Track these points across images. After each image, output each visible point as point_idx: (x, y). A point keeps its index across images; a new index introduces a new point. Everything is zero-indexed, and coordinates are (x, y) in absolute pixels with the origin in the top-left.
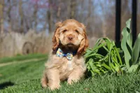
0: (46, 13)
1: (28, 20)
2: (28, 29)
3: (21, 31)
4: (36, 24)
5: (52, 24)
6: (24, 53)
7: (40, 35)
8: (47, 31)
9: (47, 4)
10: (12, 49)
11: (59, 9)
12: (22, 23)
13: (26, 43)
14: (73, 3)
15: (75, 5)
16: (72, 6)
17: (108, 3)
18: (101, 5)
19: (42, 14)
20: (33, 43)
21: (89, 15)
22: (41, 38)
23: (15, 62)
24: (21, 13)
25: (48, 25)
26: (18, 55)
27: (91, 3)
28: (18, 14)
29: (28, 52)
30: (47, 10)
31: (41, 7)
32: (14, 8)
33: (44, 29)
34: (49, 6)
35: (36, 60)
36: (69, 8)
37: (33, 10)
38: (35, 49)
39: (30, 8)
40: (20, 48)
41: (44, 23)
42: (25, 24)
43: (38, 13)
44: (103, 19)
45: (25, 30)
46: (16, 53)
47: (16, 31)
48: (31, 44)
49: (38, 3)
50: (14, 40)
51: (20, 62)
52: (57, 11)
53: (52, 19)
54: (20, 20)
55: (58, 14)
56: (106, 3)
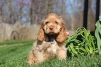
0: (29, 9)
1: (15, 15)
2: (15, 21)
3: (10, 23)
4: (21, 18)
5: (33, 18)
6: (11, 39)
7: (24, 26)
9: (30, 3)
10: (2, 36)
11: (40, 7)
12: (11, 16)
13: (13, 32)
14: (50, 3)
15: (52, 5)
16: (49, 5)
17: (76, 4)
18: (71, 5)
19: (26, 10)
20: (19, 32)
21: (62, 12)
22: (25, 28)
23: (5, 46)
24: (10, 9)
25: (30, 19)
27: (63, 3)
28: (8, 9)
29: (14, 38)
30: (30, 7)
31: (26, 5)
32: (5, 4)
33: (28, 21)
34: (32, 4)
35: (22, 44)
36: (47, 7)
37: (19, 7)
38: (20, 36)
39: (17, 5)
40: (9, 35)
41: (28, 17)
42: (13, 17)
43: (23, 9)
44: (72, 16)
45: (13, 22)
46: (6, 39)
47: (6, 22)
48: (17, 32)
49: (24, 2)
50: (5, 29)
51: (10, 46)
52: (38, 8)
53: (33, 14)
54: (9, 14)
55: (39, 11)
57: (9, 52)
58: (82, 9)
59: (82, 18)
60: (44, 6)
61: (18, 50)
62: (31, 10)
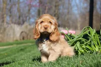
1: (23, 16)
2: (24, 22)
3: (19, 24)
4: (30, 18)
6: (20, 40)
7: (32, 26)
9: (38, 4)
10: (12, 36)
11: (47, 8)
12: (19, 17)
13: (22, 32)
14: (57, 4)
15: (58, 6)
16: (56, 6)
18: (77, 6)
19: (34, 11)
20: (28, 32)
21: (68, 13)
23: (15, 45)
24: (19, 11)
26: (17, 40)
27: (70, 4)
28: (16, 11)
29: (23, 39)
30: (38, 8)
31: (33, 6)
32: (13, 6)
34: (39, 5)
35: (30, 44)
36: (54, 8)
37: (27, 8)
38: (29, 37)
39: (25, 7)
40: (18, 35)
41: (36, 18)
42: (21, 18)
43: (31, 10)
44: (78, 16)
45: (22, 23)
46: (15, 39)
47: (15, 23)
48: (26, 33)
49: (32, 3)
50: (14, 30)
52: (45, 9)
54: (18, 15)
56: (80, 4)
57: (18, 52)
58: (88, 10)
59: (88, 18)
60: (51, 7)
61: (27, 49)
62: (39, 11)
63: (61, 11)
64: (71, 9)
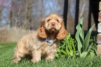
0: (9, 12)
5: (13, 21)
7: (4, 28)
8: (9, 25)
9: (10, 6)
11: (20, 10)
14: (30, 6)
15: (31, 8)
16: (29, 8)
17: (55, 7)
19: (6, 13)
21: (41, 15)
22: (4, 31)
25: (9, 22)
27: (43, 6)
30: (10, 10)
31: (5, 7)
33: (7, 24)
34: (12, 7)
36: (26, 10)
41: (7, 19)
43: (3, 12)
49: (4, 4)
52: (18, 11)
53: (13, 17)
55: (18, 14)
56: (54, 7)
62: (11, 13)
63: (34, 13)
64: (45, 11)
